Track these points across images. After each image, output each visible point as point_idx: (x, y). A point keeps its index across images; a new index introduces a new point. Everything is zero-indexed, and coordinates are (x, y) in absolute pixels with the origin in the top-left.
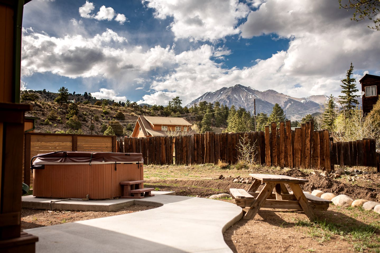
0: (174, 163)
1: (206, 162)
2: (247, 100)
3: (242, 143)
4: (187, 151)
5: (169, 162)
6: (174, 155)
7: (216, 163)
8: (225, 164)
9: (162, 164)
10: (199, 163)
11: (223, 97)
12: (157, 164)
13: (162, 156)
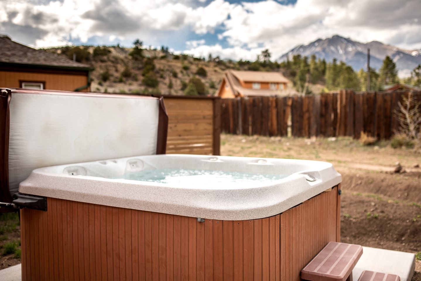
0: (289, 134)
1: (339, 135)
2: (346, 53)
3: (405, 107)
4: (309, 119)
5: (282, 132)
6: (289, 123)
7: (357, 136)
8: (371, 139)
9: (271, 134)
10: (329, 136)
11: (318, 49)
12: (265, 135)
13: (272, 125)
